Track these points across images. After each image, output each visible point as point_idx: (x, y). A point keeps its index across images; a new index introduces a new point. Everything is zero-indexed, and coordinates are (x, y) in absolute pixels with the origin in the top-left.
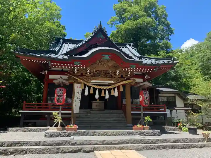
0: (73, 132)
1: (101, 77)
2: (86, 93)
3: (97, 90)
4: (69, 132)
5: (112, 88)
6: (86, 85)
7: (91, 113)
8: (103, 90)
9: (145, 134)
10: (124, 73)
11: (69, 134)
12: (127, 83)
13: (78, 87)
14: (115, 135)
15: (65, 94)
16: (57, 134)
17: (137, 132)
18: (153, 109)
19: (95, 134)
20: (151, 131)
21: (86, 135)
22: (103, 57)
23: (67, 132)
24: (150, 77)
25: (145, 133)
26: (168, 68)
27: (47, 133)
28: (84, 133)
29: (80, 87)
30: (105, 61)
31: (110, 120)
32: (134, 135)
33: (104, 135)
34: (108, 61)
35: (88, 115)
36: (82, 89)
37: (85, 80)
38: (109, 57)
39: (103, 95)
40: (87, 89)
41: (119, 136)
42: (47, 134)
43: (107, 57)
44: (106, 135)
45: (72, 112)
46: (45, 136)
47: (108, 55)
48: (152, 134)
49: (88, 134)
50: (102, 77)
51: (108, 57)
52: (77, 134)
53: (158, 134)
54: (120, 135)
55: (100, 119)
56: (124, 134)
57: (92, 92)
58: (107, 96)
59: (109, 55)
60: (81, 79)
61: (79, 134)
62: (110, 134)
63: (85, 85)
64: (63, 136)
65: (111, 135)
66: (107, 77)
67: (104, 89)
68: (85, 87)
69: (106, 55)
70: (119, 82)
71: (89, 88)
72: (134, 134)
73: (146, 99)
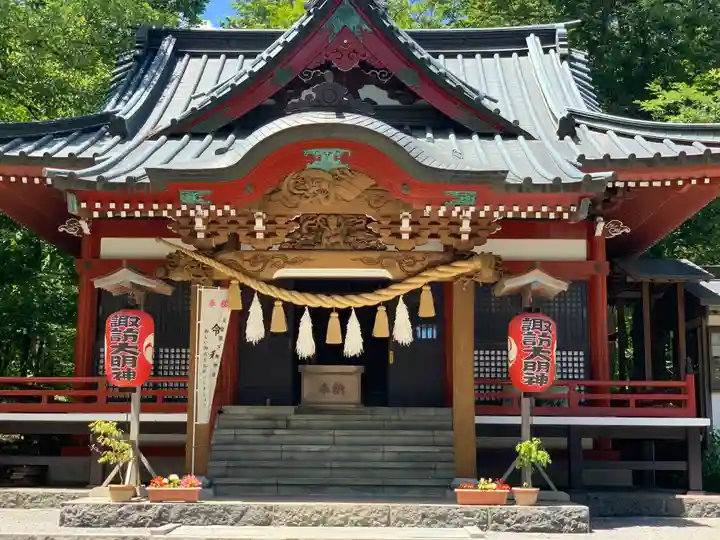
0: (178, 506)
1: (327, 249)
2: (255, 331)
3: (307, 313)
4: (159, 506)
5: (379, 305)
6: (253, 291)
7: (293, 424)
8: (334, 316)
9: (508, 525)
10: (444, 224)
11: (160, 513)
12: (457, 278)
13: (212, 303)
14: (365, 523)
15: (150, 339)
16: (112, 514)
17: (468, 514)
18: (624, 404)
19: (276, 518)
20: (543, 510)
21: (236, 521)
22: (311, 158)
23: (150, 506)
24: (628, 231)
25: (508, 520)
26: (707, 181)
27: (70, 507)
28: (227, 510)
29: (224, 304)
30: (322, 179)
31: (379, 456)
32: (457, 525)
33: (316, 524)
34: (336, 177)
35: (277, 432)
36: (233, 312)
37: (247, 266)
38: (344, 159)
39: (333, 336)
40: (256, 309)
41: (383, 529)
42: (69, 512)
43: (329, 159)
44: (323, 522)
45: (190, 417)
46: (63, 521)
47: (334, 151)
48: (546, 523)
49: (241, 516)
50: (331, 249)
51: (336, 158)
52: (194, 514)
53: (575, 526)
54: (388, 524)
55: (328, 451)
56: (406, 522)
57: (279, 325)
58: (354, 345)
59: (342, 151)
60: (228, 264)
61: (203, 516)
62: (341, 519)
63: (247, 294)
64: (136, 525)
65: (344, 523)
66: (355, 249)
67: (338, 310)
68: (247, 303)
69: (327, 151)
70: (416, 274)
71: (268, 304)
72: (454, 521)
73: (532, 357)
